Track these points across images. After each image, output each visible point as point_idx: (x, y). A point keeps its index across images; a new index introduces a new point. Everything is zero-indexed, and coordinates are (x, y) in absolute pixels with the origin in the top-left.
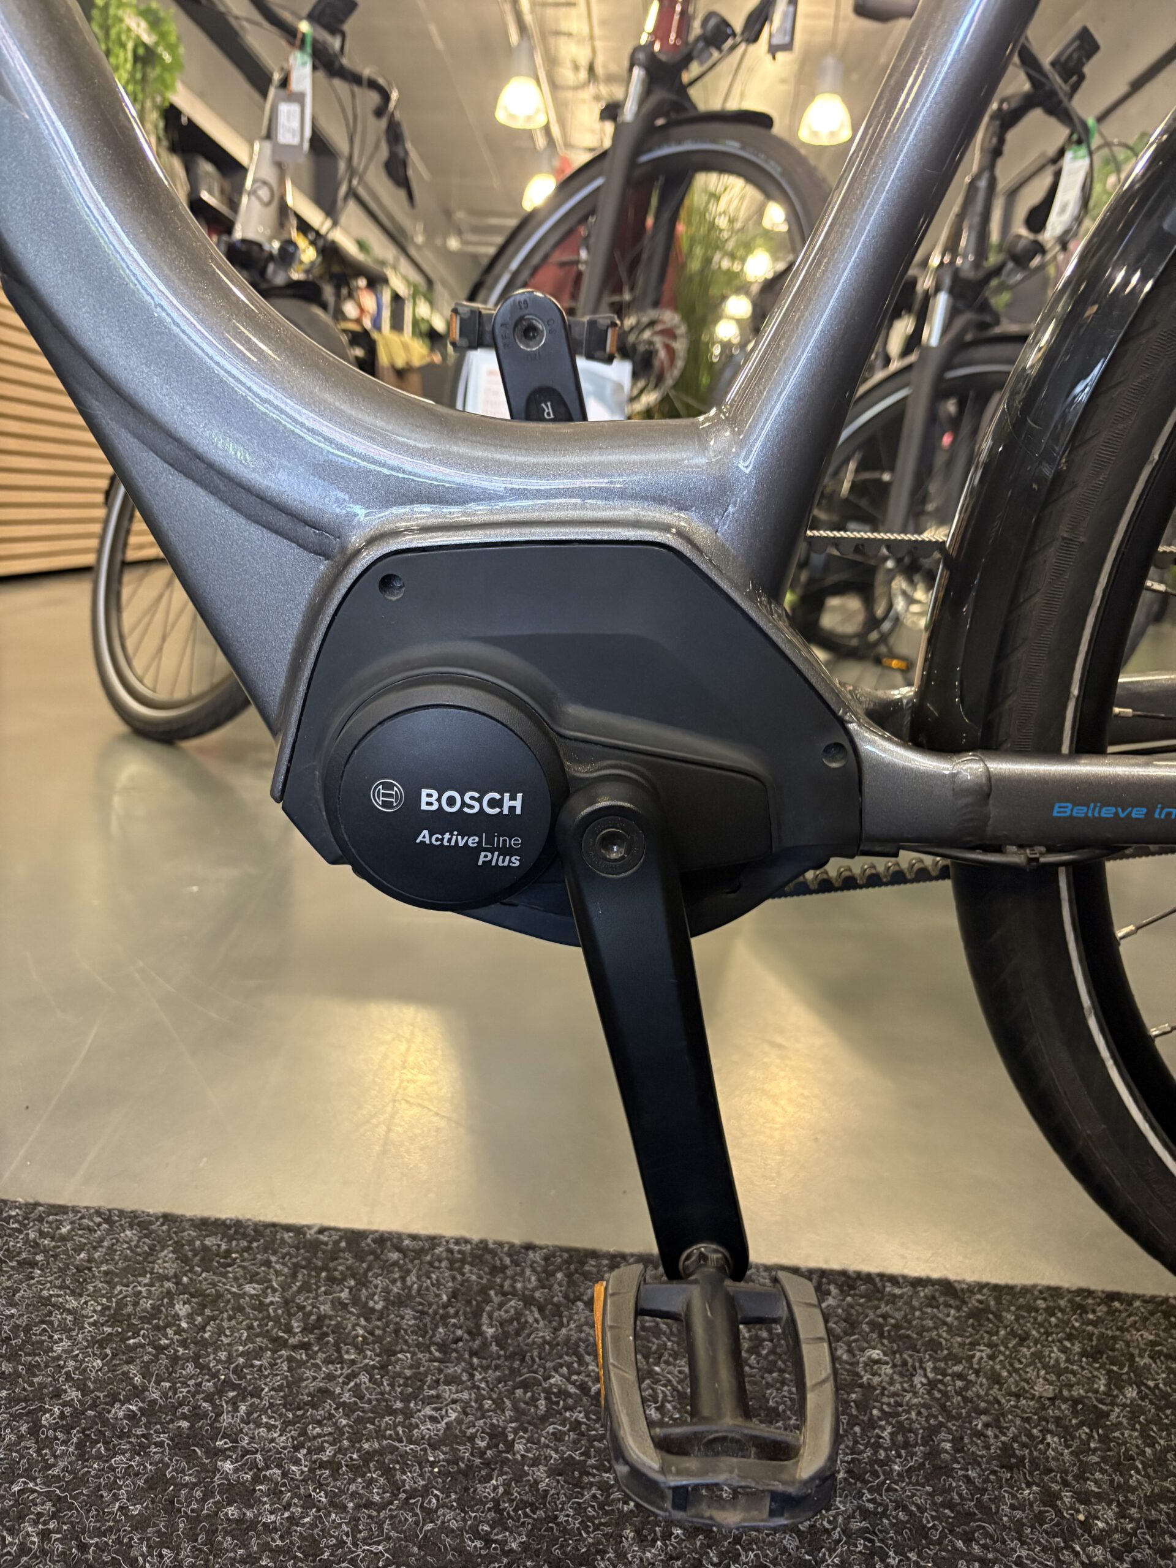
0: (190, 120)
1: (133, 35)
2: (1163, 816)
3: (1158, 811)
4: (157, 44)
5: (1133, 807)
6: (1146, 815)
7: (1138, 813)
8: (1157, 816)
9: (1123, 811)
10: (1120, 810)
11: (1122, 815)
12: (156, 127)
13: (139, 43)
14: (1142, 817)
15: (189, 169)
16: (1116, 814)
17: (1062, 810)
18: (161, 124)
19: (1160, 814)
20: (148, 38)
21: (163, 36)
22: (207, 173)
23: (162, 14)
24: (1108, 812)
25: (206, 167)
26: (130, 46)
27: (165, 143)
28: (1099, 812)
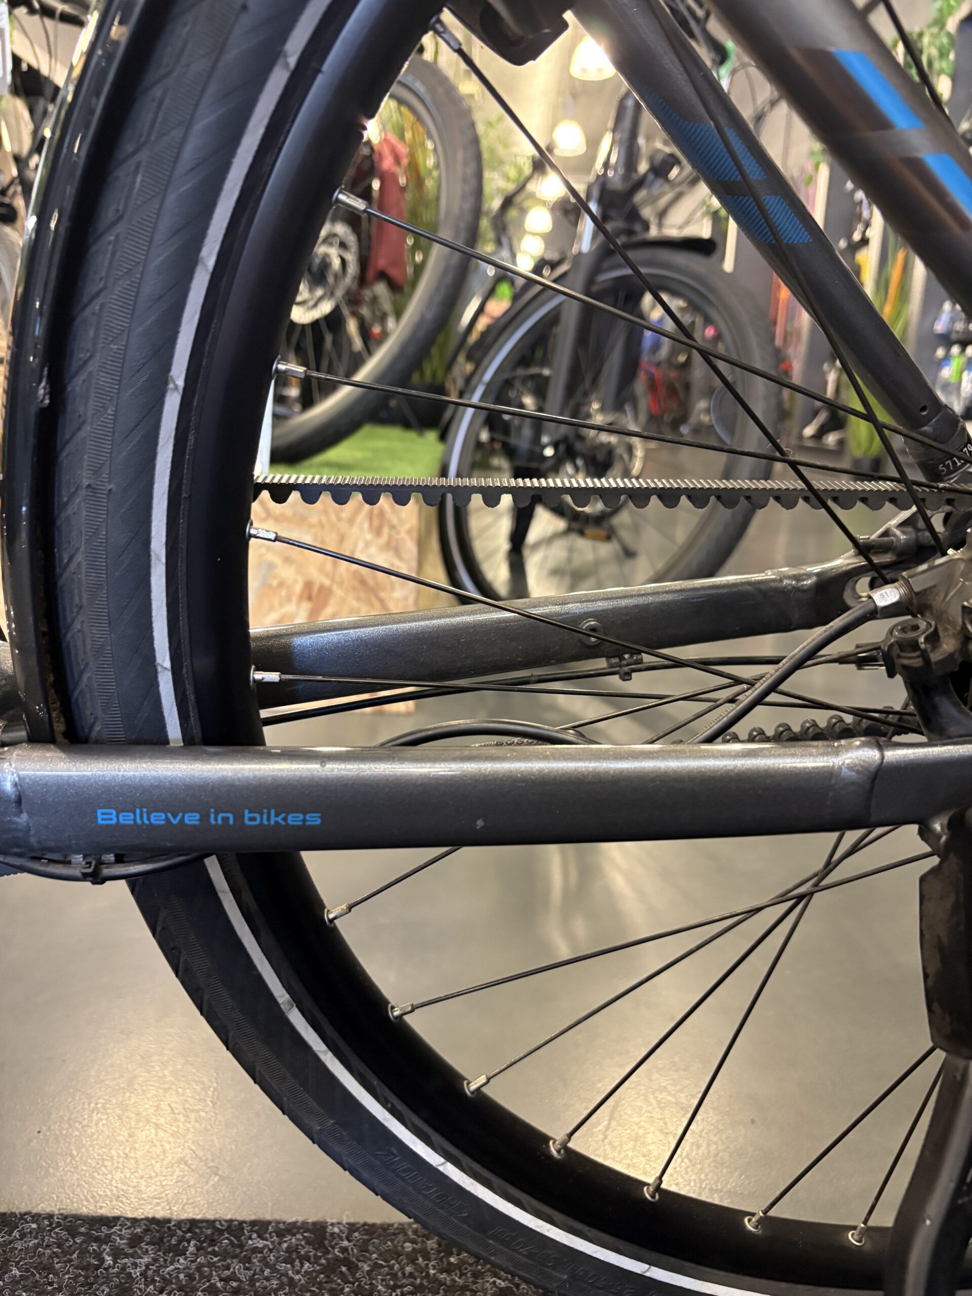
2: (220, 822)
3: (212, 816)
5: (184, 812)
6: (200, 820)
7: (191, 819)
8: (213, 821)
9: (175, 817)
10: (169, 815)
11: (175, 822)
14: (197, 823)
16: (167, 819)
17: (106, 817)
19: (216, 819)
24: (158, 819)
28: (149, 819)
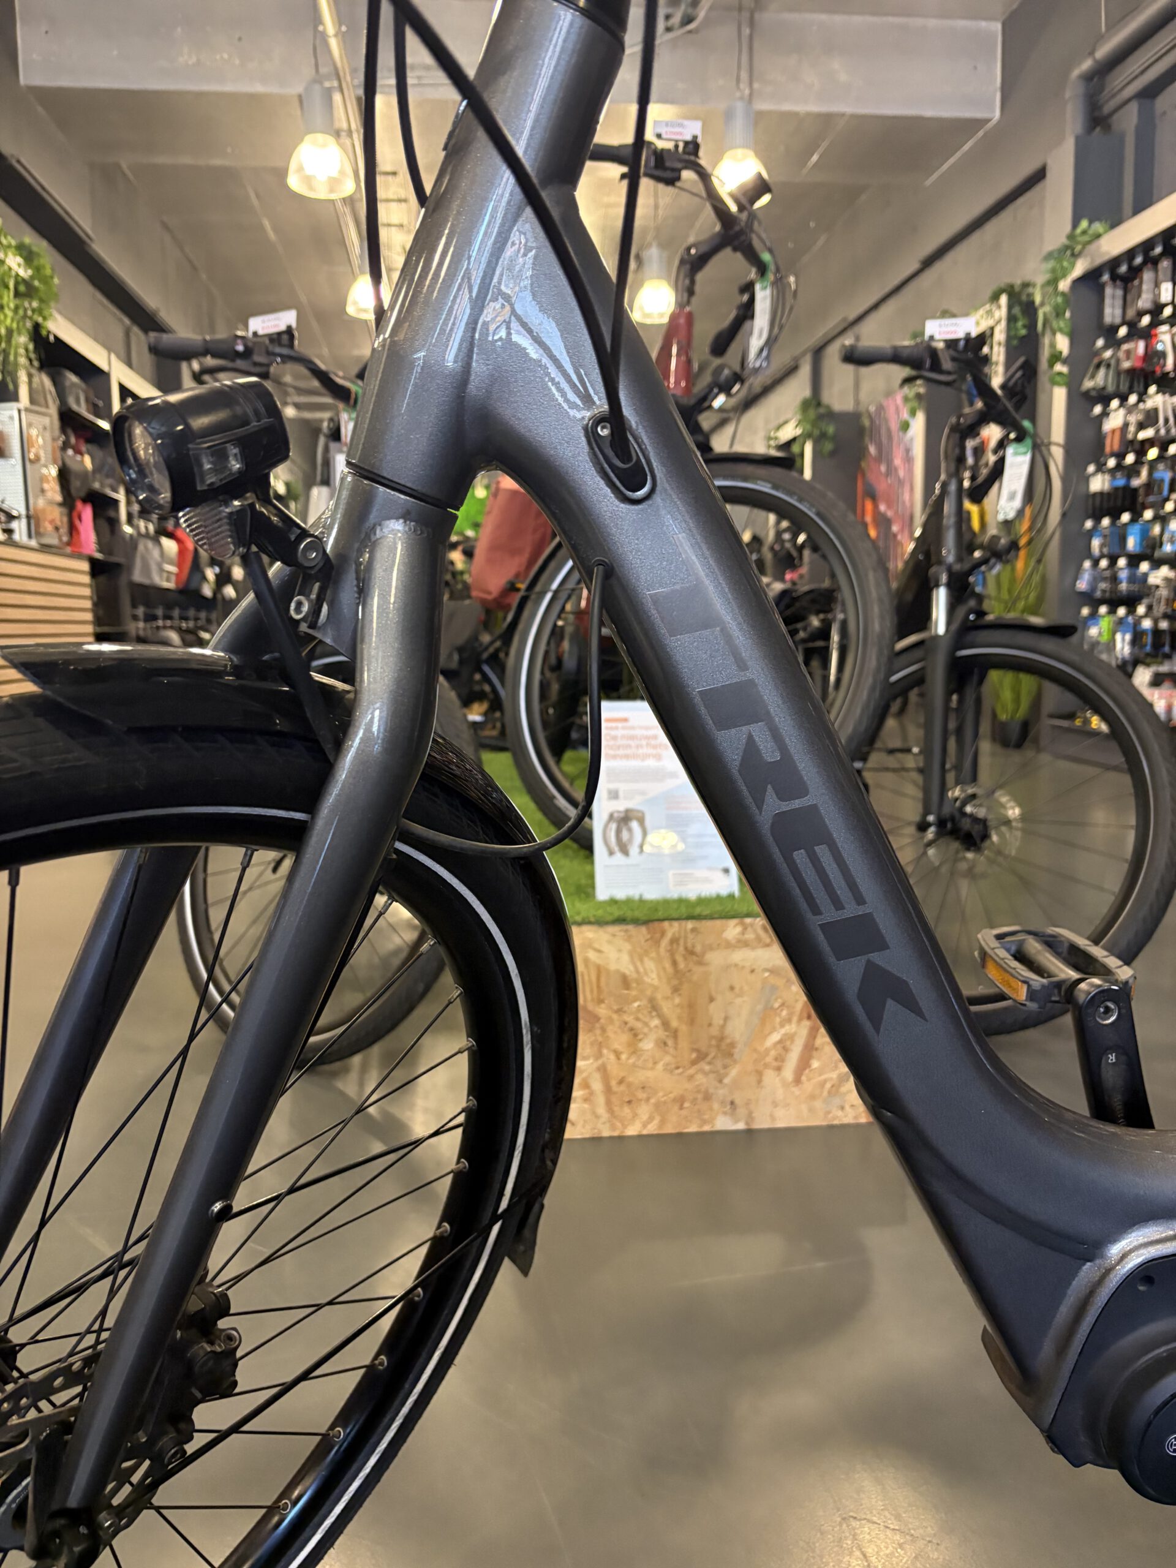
0: (56, 338)
1: (13, 273)
4: (32, 277)
12: (27, 350)
13: (19, 280)
15: (56, 382)
18: (31, 347)
20: (24, 273)
21: (38, 270)
22: (73, 385)
23: (35, 249)
25: (72, 378)
26: (11, 285)
27: (36, 363)
